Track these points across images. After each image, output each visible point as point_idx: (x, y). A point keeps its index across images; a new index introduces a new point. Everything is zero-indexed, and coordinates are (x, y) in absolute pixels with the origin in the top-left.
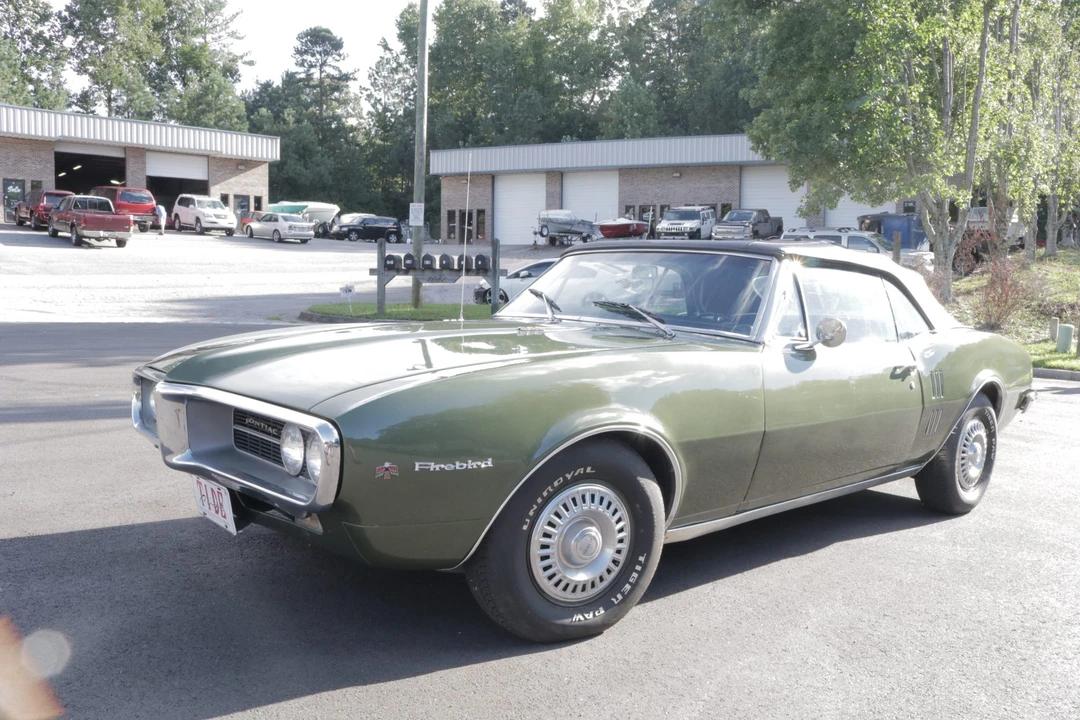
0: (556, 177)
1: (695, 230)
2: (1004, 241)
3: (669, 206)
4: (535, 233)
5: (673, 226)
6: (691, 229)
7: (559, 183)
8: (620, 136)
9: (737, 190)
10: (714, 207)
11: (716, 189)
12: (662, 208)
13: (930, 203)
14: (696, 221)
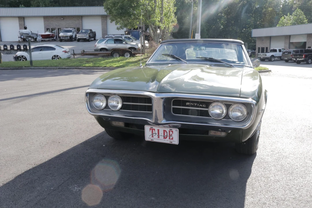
0: (22, 19)
1: (71, 36)
3: (60, 28)
4: (19, 37)
5: (64, 35)
6: (70, 35)
7: (23, 21)
8: (38, 6)
9: (81, 24)
10: (75, 28)
11: (75, 23)
12: (58, 29)
13: (153, 27)
14: (71, 33)
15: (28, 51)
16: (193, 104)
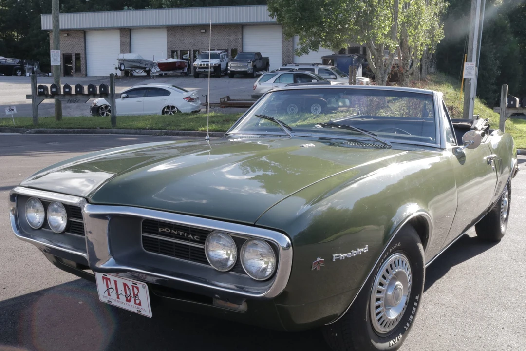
0: (126, 32)
1: (217, 65)
2: (407, 71)
3: (199, 51)
4: (116, 69)
5: (204, 63)
6: (215, 64)
7: (128, 36)
8: (160, 7)
9: (240, 40)
10: (227, 51)
11: (228, 40)
12: (195, 51)
13: (373, 49)
14: (218, 60)
15: (109, 96)
16: (176, 233)
